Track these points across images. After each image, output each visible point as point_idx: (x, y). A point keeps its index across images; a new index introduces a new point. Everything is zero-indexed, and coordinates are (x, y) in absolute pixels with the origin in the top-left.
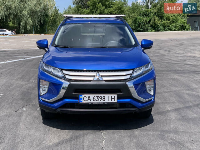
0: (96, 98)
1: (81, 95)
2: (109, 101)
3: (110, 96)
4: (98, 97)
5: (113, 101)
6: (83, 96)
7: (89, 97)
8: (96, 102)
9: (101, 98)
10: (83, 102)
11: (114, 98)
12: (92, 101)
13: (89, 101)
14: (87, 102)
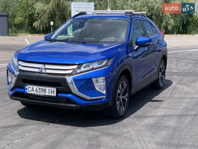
0: (38, 89)
1: (27, 86)
2: (49, 93)
3: (50, 89)
4: (40, 89)
5: (53, 95)
6: (28, 86)
7: (33, 88)
8: (38, 93)
9: (43, 91)
10: (28, 92)
11: (54, 92)
12: (35, 93)
13: (33, 92)
14: (31, 92)
